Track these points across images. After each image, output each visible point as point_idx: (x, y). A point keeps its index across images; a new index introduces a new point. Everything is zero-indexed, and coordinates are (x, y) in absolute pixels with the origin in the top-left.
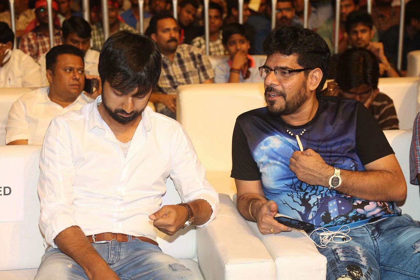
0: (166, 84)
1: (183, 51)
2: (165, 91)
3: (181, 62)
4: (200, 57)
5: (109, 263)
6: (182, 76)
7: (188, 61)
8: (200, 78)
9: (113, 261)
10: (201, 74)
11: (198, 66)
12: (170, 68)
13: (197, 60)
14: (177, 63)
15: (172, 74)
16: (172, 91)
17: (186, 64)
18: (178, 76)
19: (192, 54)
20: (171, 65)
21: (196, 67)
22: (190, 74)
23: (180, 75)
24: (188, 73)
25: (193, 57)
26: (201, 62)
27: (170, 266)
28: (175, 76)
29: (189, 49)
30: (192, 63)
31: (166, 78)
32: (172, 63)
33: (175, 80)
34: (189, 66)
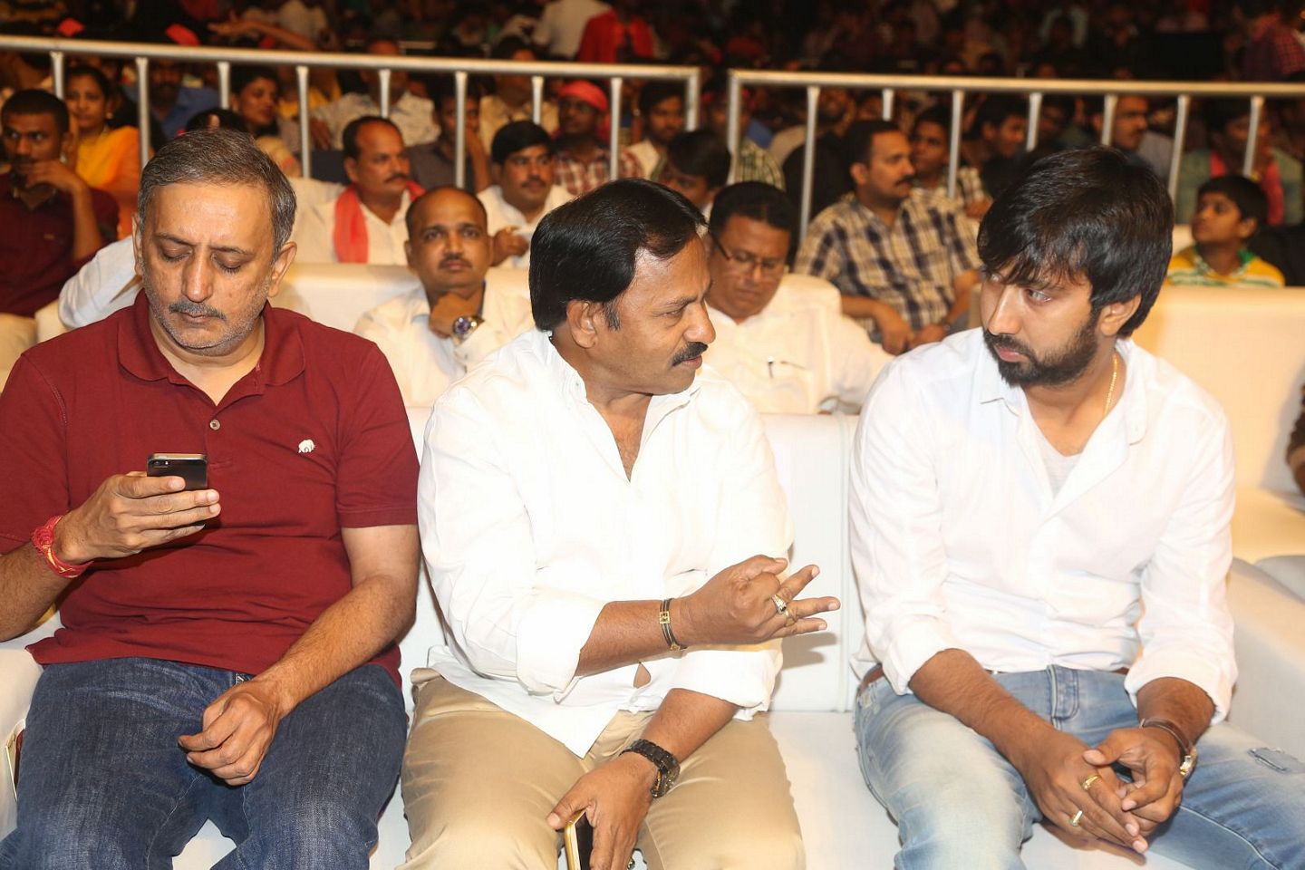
0: (877, 278)
1: (913, 205)
2: (874, 293)
3: (910, 230)
4: (951, 218)
5: (1058, 715)
6: (912, 263)
7: (926, 228)
8: (951, 268)
9: (1064, 711)
10: (954, 258)
11: (948, 240)
12: (885, 242)
13: (946, 227)
14: (902, 231)
15: (890, 257)
16: (891, 297)
17: (922, 235)
18: (903, 263)
19: (934, 213)
20: (889, 237)
21: (942, 242)
22: (930, 258)
23: (907, 260)
24: (926, 255)
25: (936, 220)
26: (954, 232)
27: (1251, 752)
28: (897, 261)
29: (926, 199)
30: (933, 233)
31: (877, 266)
32: (890, 230)
33: (897, 269)
34: (928, 239)
